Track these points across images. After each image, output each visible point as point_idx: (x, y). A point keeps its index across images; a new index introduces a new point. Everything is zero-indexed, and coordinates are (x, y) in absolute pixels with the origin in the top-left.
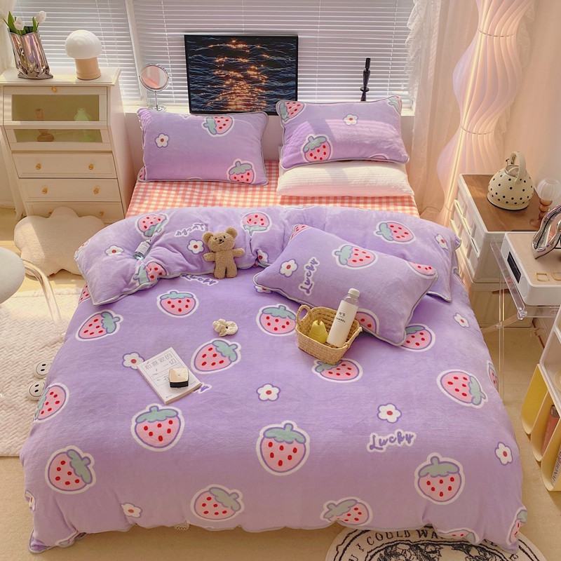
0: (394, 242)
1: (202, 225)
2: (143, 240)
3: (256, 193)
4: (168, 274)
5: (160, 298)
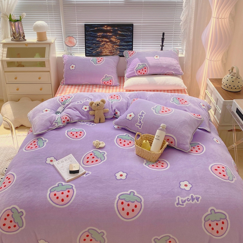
0: (180, 105)
1: (89, 99)
2: (60, 106)
3: (114, 89)
4: (72, 121)
5: (67, 131)
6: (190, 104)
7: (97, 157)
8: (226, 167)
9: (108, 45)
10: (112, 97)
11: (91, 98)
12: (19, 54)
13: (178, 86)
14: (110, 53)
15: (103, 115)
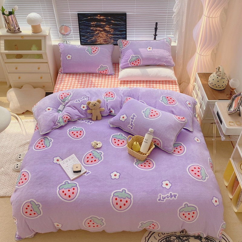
0: (168, 105)
1: (86, 97)
2: (61, 104)
4: (72, 119)
5: (69, 130)
6: (177, 104)
7: (95, 157)
8: (201, 167)
9: (102, 34)
10: (107, 95)
11: (88, 96)
12: (16, 45)
13: (169, 77)
14: (104, 41)
15: (99, 113)
